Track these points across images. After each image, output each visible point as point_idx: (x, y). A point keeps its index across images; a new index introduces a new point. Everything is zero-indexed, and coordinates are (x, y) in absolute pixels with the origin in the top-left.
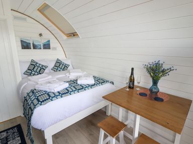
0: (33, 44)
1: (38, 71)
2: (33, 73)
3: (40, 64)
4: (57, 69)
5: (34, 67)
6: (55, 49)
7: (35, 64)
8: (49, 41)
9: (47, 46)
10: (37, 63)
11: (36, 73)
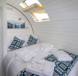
0: (15, 25)
1: (19, 45)
2: (15, 47)
3: (20, 40)
4: (31, 43)
5: (17, 42)
6: (27, 28)
7: (17, 40)
8: (25, 23)
9: (23, 26)
10: (18, 39)
11: (18, 47)
